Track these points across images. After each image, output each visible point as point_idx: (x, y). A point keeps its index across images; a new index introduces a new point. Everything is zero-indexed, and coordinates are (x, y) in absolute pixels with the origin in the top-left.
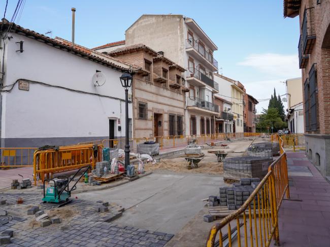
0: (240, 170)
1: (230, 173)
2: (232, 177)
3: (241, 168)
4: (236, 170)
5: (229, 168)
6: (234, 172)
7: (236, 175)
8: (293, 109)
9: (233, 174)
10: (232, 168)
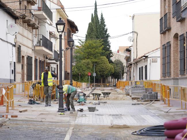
0: (140, 93)
1: (135, 95)
2: (136, 97)
3: (141, 92)
4: (138, 93)
5: (135, 93)
6: (137, 94)
7: (138, 95)
8: (147, 56)
9: (137, 95)
10: (136, 93)
